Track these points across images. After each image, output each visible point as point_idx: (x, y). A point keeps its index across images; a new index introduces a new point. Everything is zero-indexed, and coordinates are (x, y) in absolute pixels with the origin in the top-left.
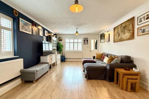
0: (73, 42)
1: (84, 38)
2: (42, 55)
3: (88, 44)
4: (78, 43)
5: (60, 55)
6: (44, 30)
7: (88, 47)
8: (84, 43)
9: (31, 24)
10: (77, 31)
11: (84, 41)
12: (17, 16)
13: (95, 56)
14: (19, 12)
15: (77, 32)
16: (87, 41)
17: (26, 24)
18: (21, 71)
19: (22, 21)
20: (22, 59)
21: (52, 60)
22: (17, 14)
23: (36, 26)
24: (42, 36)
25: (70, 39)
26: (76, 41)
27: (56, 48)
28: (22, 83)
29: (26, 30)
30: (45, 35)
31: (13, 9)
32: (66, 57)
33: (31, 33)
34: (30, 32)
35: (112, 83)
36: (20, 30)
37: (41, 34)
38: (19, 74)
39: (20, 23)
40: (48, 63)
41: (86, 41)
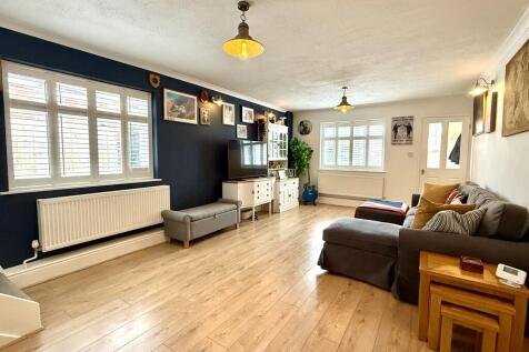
0: (348, 135)
1: (395, 120)
2: (227, 179)
3: (410, 141)
4: (367, 138)
5: (297, 180)
6: (239, 105)
7: (411, 155)
8: (395, 139)
9: (195, 98)
10: (344, 98)
11: (395, 129)
12: (156, 86)
13: (422, 193)
14: (162, 77)
15: (344, 102)
16: (409, 129)
17: (180, 102)
18: (164, 214)
19: (170, 96)
20: (168, 187)
21: (256, 195)
22: (156, 82)
23: (210, 101)
24: (233, 124)
25: (337, 126)
26: (360, 131)
27: (286, 158)
28: (167, 242)
29: (181, 116)
30: (244, 120)
31: (148, 73)
32: (322, 189)
33: (195, 122)
34: (192, 118)
35: (406, 307)
36: (166, 118)
37: (228, 119)
38: (159, 220)
39: (166, 100)
40: (236, 203)
41: (403, 130)
